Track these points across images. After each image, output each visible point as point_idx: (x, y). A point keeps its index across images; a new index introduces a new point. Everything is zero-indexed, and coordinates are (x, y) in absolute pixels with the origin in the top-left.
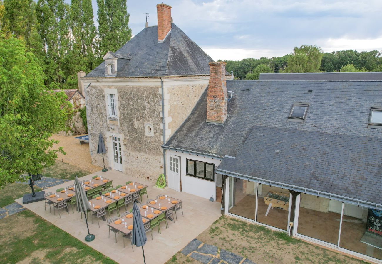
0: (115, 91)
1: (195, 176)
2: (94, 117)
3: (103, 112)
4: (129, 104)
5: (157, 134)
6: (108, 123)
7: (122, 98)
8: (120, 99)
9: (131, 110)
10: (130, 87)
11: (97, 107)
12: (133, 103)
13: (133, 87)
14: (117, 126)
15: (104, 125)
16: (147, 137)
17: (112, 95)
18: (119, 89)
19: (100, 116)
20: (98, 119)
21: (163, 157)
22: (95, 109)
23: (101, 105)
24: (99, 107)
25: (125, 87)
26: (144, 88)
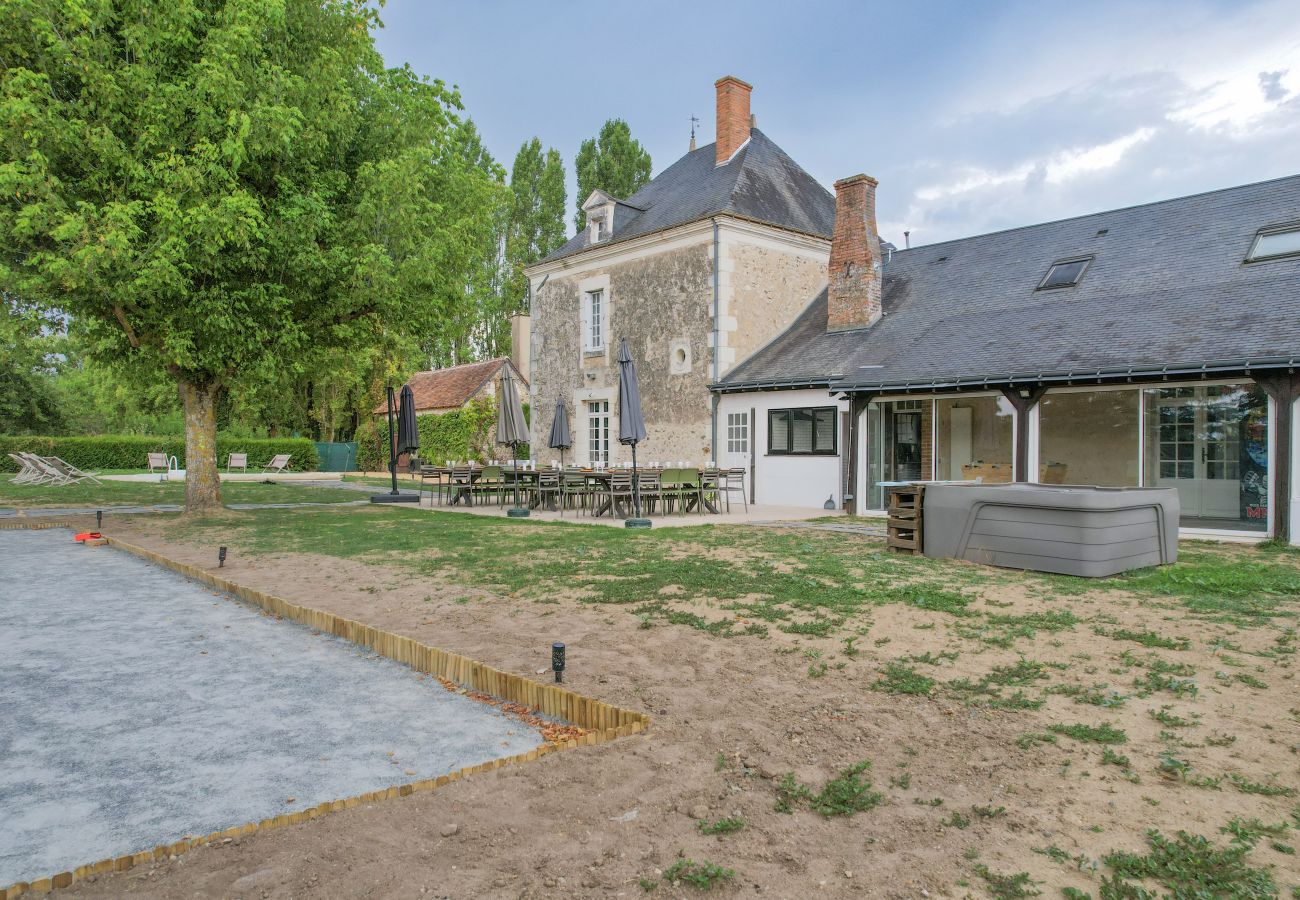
0: (603, 282)
1: (789, 452)
2: (549, 360)
3: (572, 341)
4: (636, 303)
5: (700, 363)
6: (582, 366)
7: (621, 293)
8: (615, 297)
9: (639, 319)
10: (641, 262)
11: (557, 332)
12: (646, 299)
13: (647, 261)
14: (604, 367)
15: (572, 374)
16: (675, 377)
17: (596, 294)
18: (615, 274)
19: (564, 354)
20: (558, 364)
21: (709, 421)
22: (554, 339)
23: (567, 326)
24: (562, 330)
25: (628, 264)
26: (673, 254)
